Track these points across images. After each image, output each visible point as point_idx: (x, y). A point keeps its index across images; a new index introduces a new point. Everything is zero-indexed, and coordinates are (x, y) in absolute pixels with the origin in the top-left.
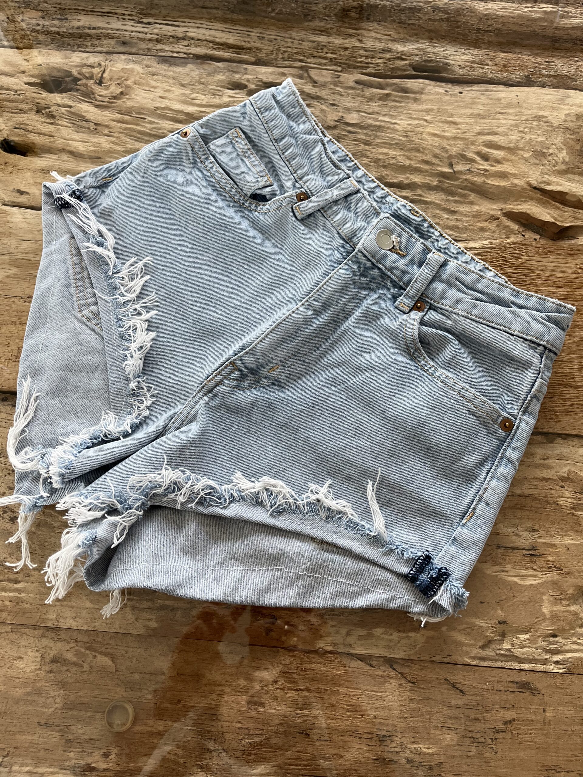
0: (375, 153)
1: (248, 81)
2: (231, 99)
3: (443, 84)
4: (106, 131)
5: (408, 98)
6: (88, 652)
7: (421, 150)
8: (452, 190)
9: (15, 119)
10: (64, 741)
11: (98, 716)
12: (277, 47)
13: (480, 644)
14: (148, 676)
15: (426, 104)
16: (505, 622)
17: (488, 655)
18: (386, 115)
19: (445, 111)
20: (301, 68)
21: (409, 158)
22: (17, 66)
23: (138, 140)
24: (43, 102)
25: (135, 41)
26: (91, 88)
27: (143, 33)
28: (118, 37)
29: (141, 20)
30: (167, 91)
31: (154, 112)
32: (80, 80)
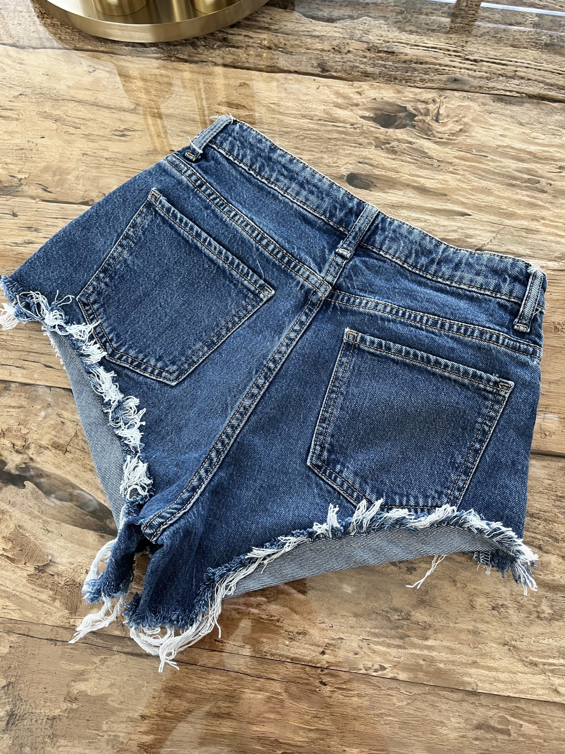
4: (451, 169)
9: (356, 153)
22: (350, 98)
23: (482, 178)
24: (382, 137)
25: (467, 78)
26: (429, 124)
27: (471, 70)
28: (447, 74)
29: (467, 57)
30: (506, 129)
31: (495, 150)
32: (416, 115)
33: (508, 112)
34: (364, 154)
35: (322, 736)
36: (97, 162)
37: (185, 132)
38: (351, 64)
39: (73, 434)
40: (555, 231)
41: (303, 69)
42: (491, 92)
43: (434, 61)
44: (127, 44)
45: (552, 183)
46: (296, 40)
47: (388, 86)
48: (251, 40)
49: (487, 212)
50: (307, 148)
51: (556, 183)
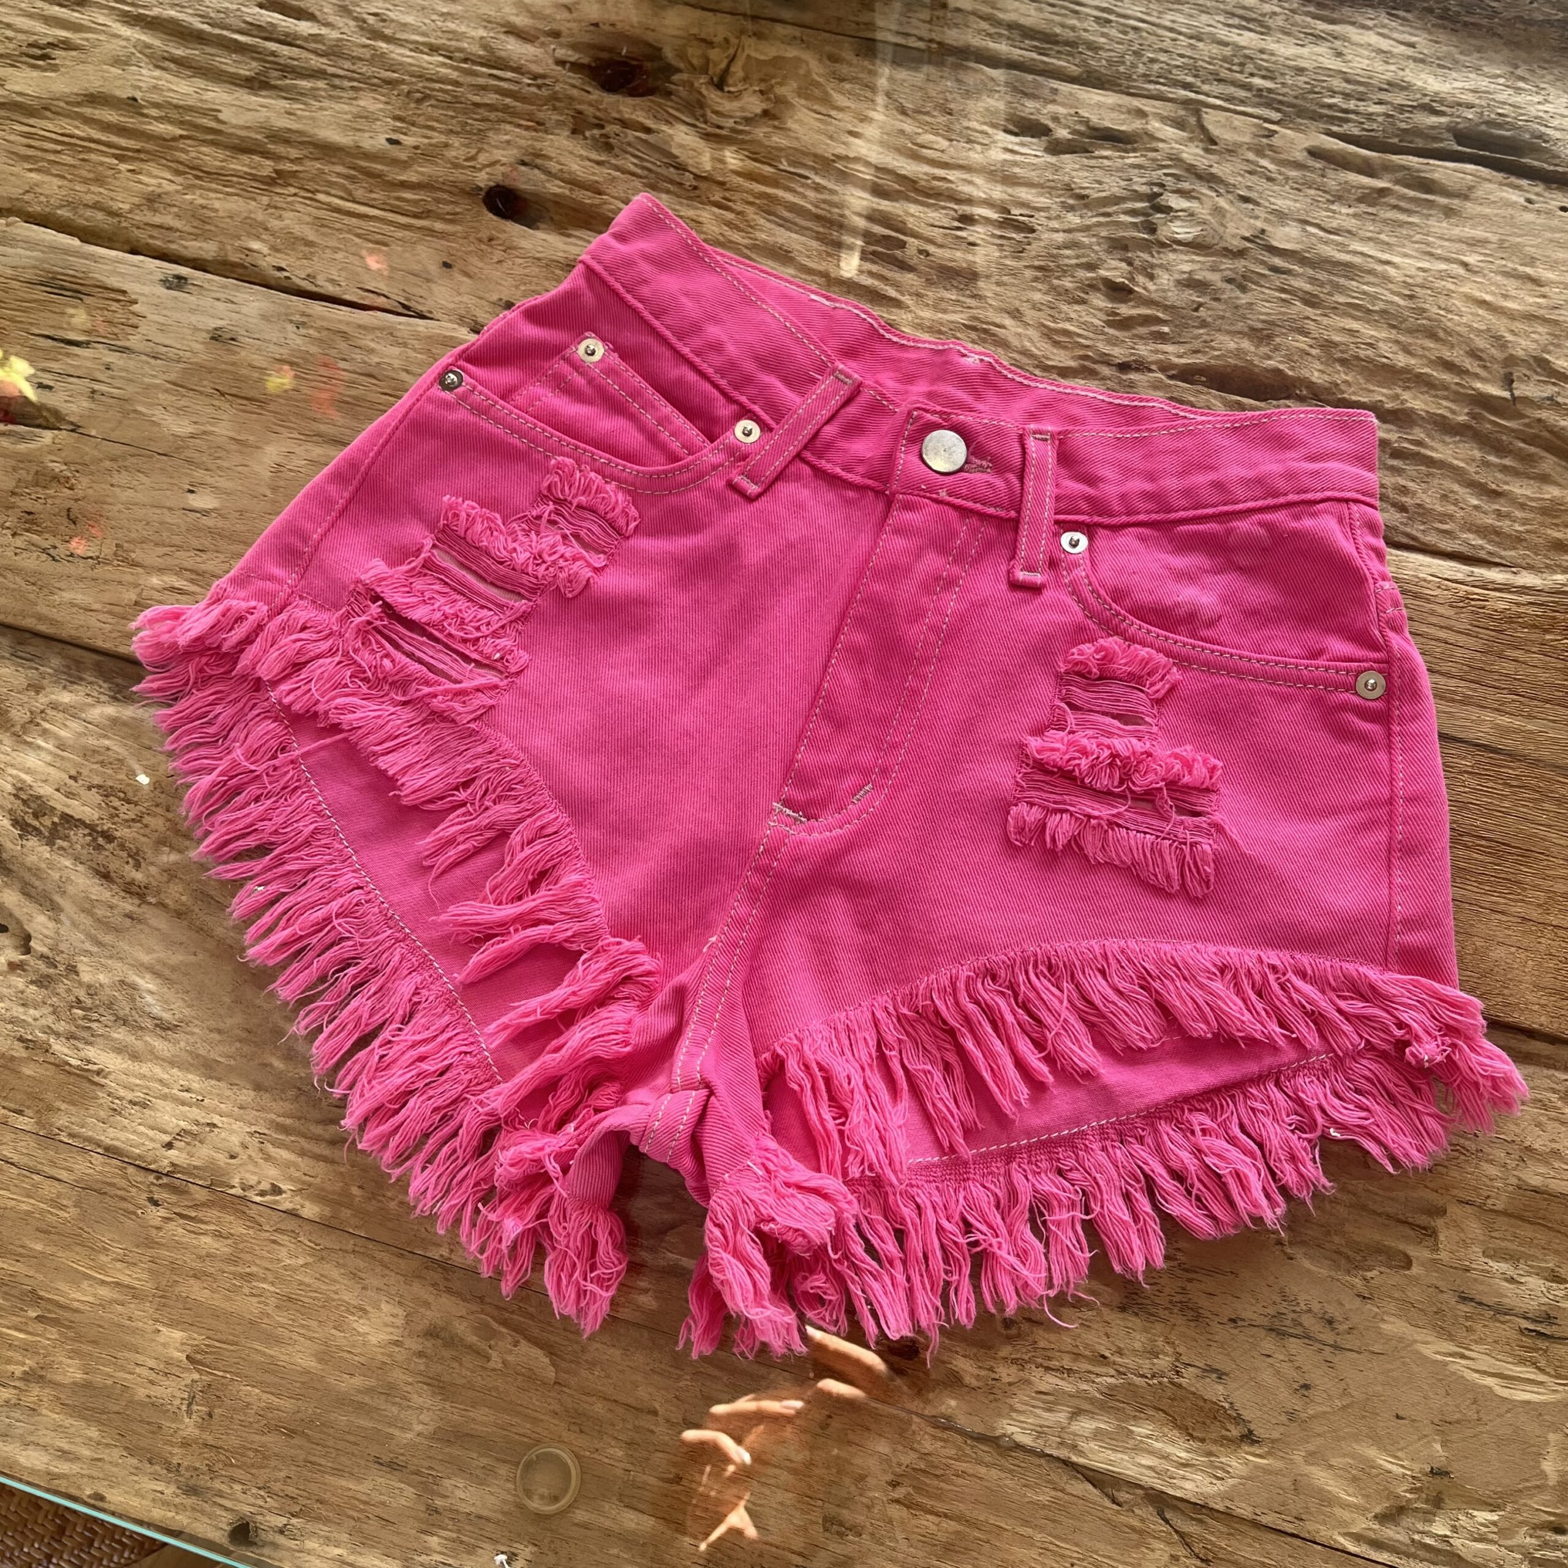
0: (1327, 328)
1: (1056, 119)
2: (1008, 156)
3: (1524, 183)
5: (1431, 204)
6: (504, 1330)
7: (1441, 334)
8: (1499, 441)
9: (523, 143)
10: (423, 1508)
11: (503, 1470)
12: (1136, 47)
13: (1378, 1509)
14: (620, 1410)
15: (1473, 227)
16: (1447, 1473)
17: (1390, 1539)
18: (1370, 239)
19: (1516, 249)
20: (1186, 103)
21: (1406, 350)
22: (545, 18)
23: (785, 224)
24: (589, 111)
26: (700, 93)
31: (828, 164)
32: (679, 70)
33: (884, 82)
34: (538, 145)
35: (122, 1298)
42: (860, 34)
45: (931, 249)
50: (421, 120)
51: (941, 252)
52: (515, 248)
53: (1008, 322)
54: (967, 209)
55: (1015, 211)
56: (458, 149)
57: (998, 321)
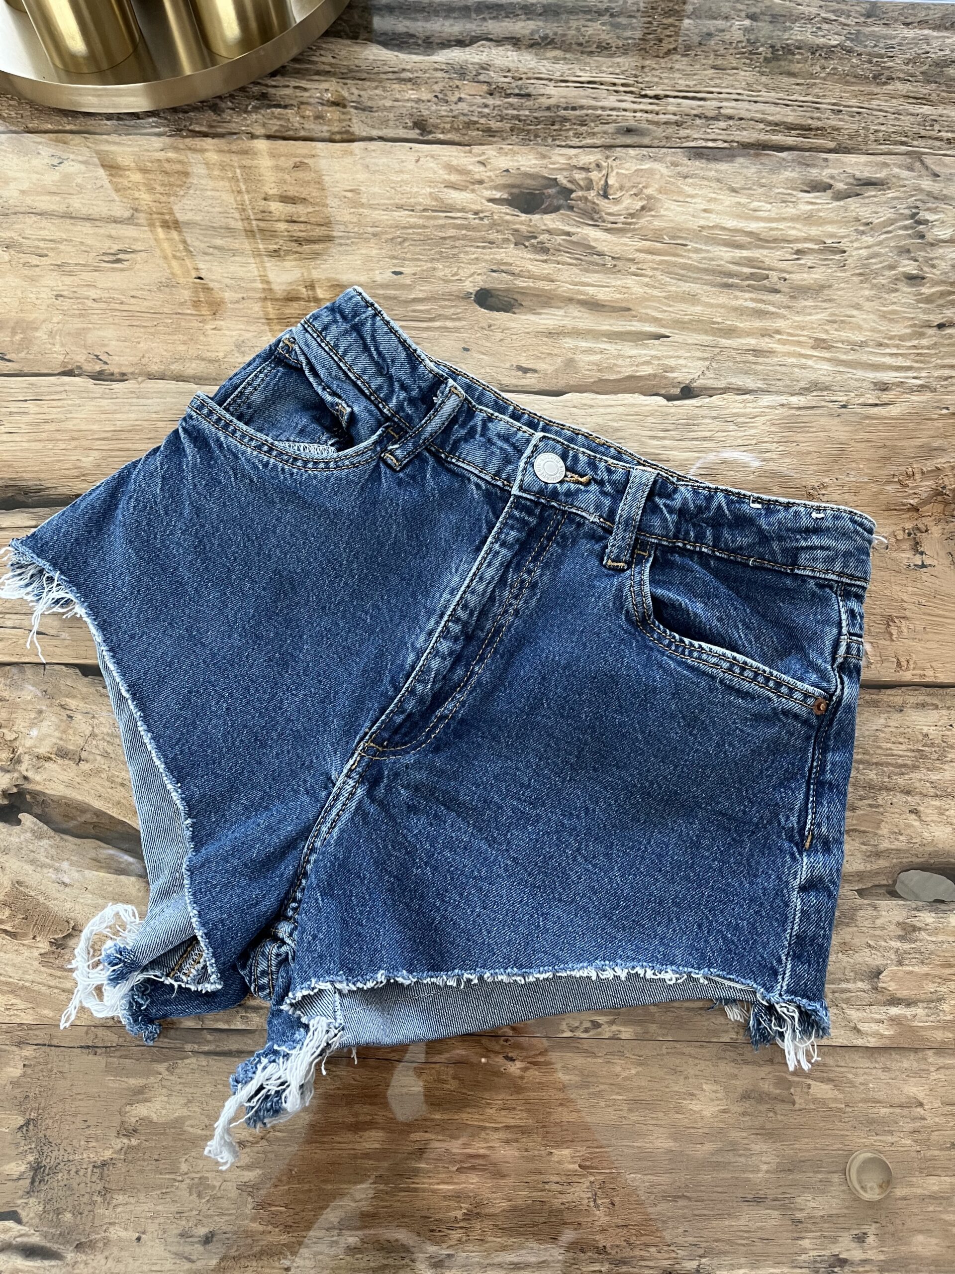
1: (832, 177)
2: (810, 207)
4: (633, 269)
9: (486, 258)
10: (789, 1223)
11: (834, 1178)
20: (907, 154)
22: (468, 172)
23: (682, 278)
24: (523, 228)
25: (645, 125)
26: (594, 203)
27: (652, 112)
28: (615, 121)
29: (643, 93)
30: (711, 200)
31: (699, 234)
32: (572, 191)
33: (712, 174)
34: (498, 257)
35: (515, 1136)
36: (80, 306)
37: (215, 247)
38: (466, 119)
39: (88, 733)
40: (798, 349)
41: (390, 133)
42: (684, 145)
43: (593, 103)
44: (109, 117)
45: (787, 276)
46: (376, 88)
47: (524, 149)
48: (306, 94)
49: (695, 330)
50: (409, 256)
51: (793, 276)
52: (508, 329)
53: (855, 312)
54: (800, 246)
55: (829, 241)
56: (442, 270)
57: (848, 313)
